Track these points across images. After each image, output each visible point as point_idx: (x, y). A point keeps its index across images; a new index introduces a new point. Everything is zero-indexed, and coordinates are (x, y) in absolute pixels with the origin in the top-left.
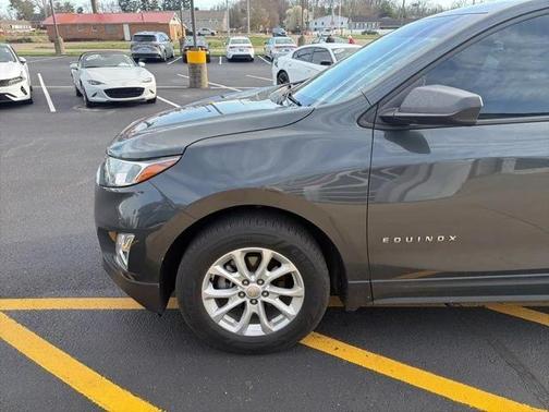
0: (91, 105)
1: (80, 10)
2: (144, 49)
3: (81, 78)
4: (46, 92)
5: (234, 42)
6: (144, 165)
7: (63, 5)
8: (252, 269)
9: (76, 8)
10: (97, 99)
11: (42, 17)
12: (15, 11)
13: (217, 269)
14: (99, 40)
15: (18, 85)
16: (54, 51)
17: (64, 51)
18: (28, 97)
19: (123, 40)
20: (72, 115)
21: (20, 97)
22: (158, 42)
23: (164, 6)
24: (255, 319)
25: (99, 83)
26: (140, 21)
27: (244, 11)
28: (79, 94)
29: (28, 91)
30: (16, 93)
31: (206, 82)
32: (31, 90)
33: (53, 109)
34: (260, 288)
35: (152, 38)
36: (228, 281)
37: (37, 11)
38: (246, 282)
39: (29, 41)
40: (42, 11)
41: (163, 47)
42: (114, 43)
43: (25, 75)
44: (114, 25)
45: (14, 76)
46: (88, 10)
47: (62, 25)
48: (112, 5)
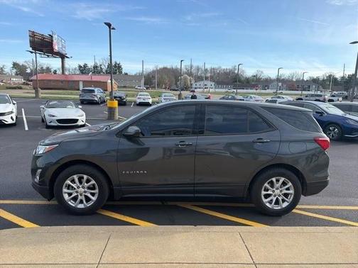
0: (48, 127)
1: (55, 71)
2: (87, 97)
3: (45, 113)
4: (25, 119)
5: (141, 95)
6: (48, 147)
7: (44, 68)
8: (81, 183)
9: (52, 70)
10: (52, 124)
11: (31, 74)
12: (15, 71)
13: (68, 182)
14: (64, 89)
15: (10, 116)
16: (34, 95)
17: (41, 95)
18: (14, 122)
19: (79, 90)
20: (36, 132)
21: (10, 121)
22: (96, 93)
23: (107, 71)
24: (81, 202)
25: (54, 116)
26: (90, 79)
27: (154, 77)
28: (43, 121)
29: (15, 119)
30: (8, 120)
31: (117, 116)
32: (17, 118)
33: (27, 129)
34: (83, 190)
35: (93, 91)
36: (72, 187)
37: (28, 71)
38: (78, 187)
39: (21, 88)
40: (32, 71)
41: (99, 96)
42: (73, 92)
43: (15, 111)
44: (74, 81)
45: (8, 111)
46: (59, 72)
47: (41, 80)
48: (75, 69)
